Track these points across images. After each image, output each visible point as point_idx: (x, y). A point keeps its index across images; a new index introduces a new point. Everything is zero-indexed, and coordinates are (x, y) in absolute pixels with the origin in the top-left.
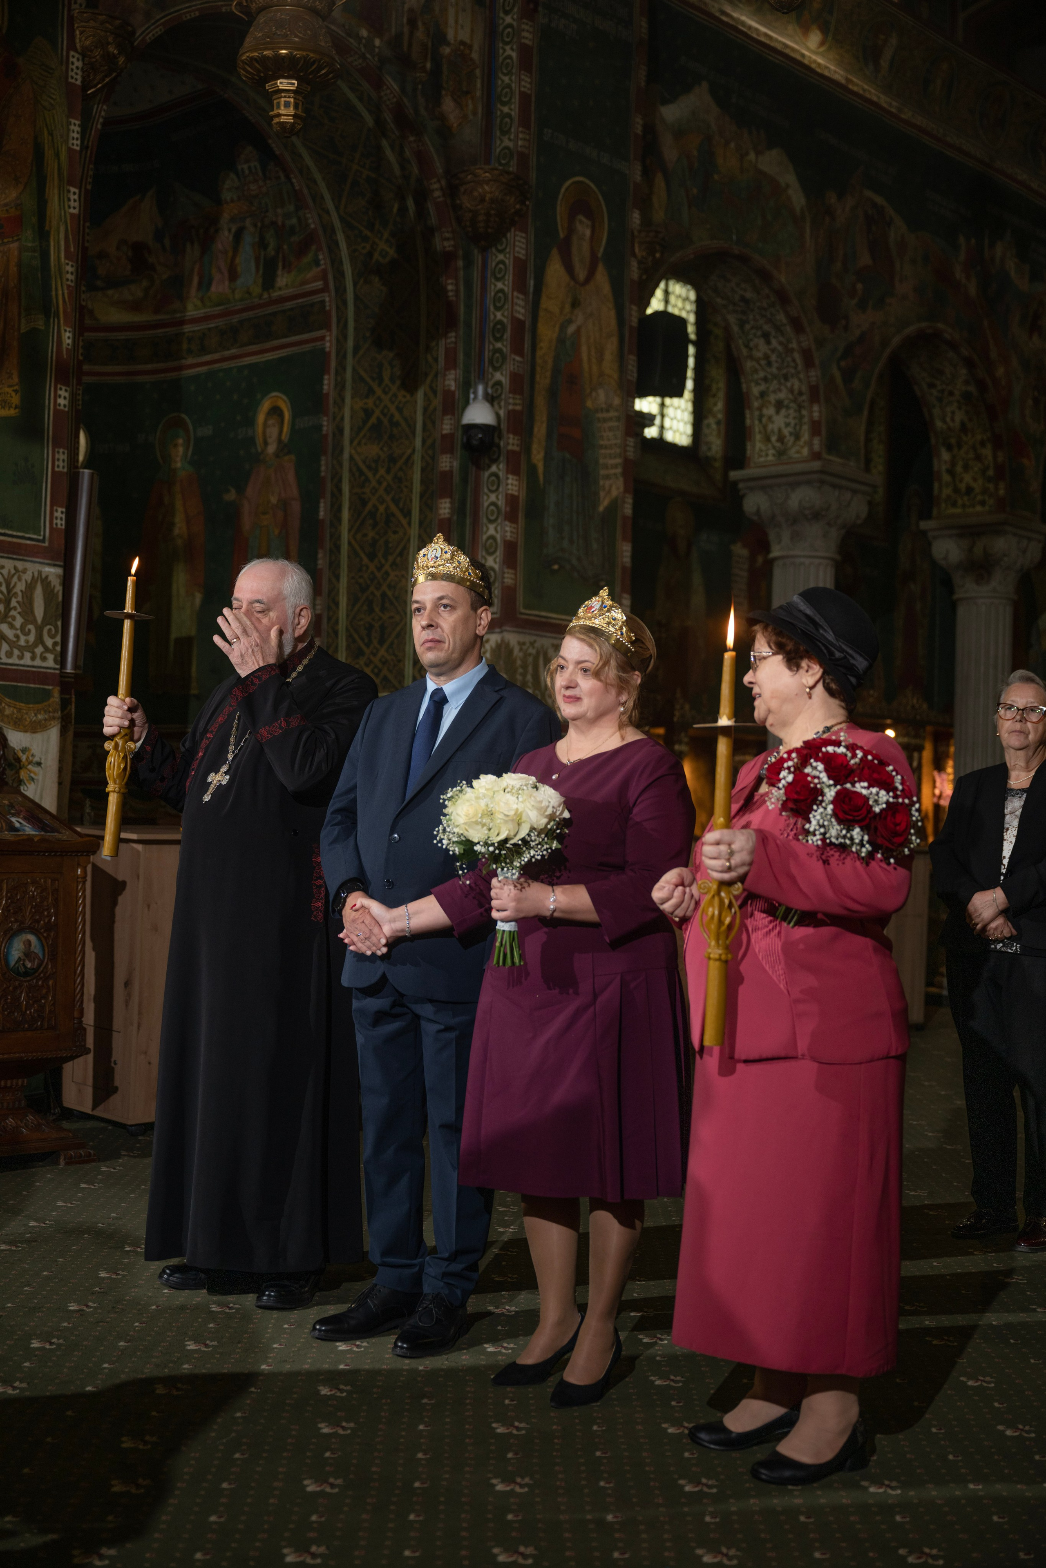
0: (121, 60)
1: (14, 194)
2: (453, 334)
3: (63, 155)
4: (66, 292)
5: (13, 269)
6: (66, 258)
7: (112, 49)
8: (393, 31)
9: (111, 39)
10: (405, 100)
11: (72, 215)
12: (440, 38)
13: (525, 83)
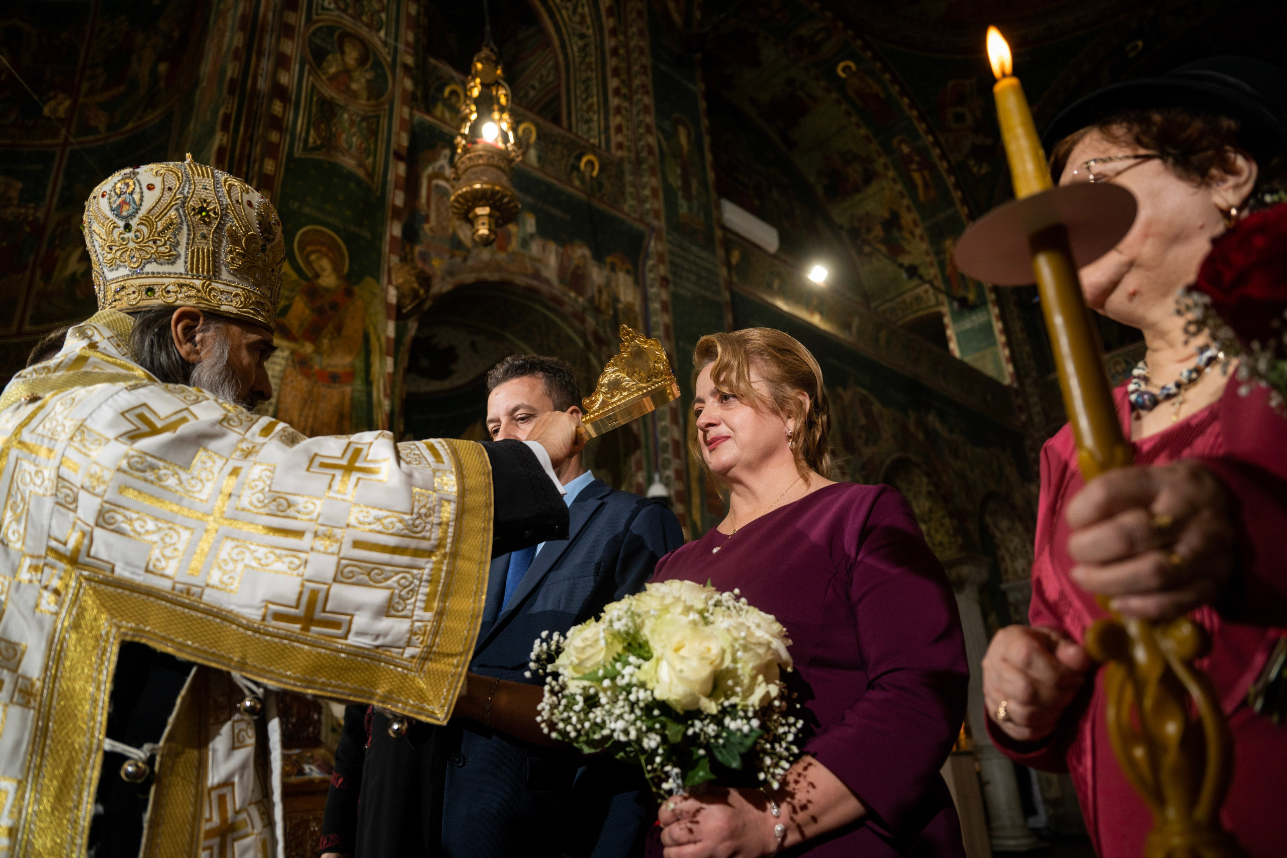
0: (422, 292)
1: (348, 359)
2: (638, 453)
3: (383, 340)
4: (384, 417)
5: (347, 401)
6: (386, 395)
7: (416, 286)
8: (589, 294)
9: (413, 279)
10: (600, 330)
11: (389, 374)
12: (616, 300)
13: (667, 319)
